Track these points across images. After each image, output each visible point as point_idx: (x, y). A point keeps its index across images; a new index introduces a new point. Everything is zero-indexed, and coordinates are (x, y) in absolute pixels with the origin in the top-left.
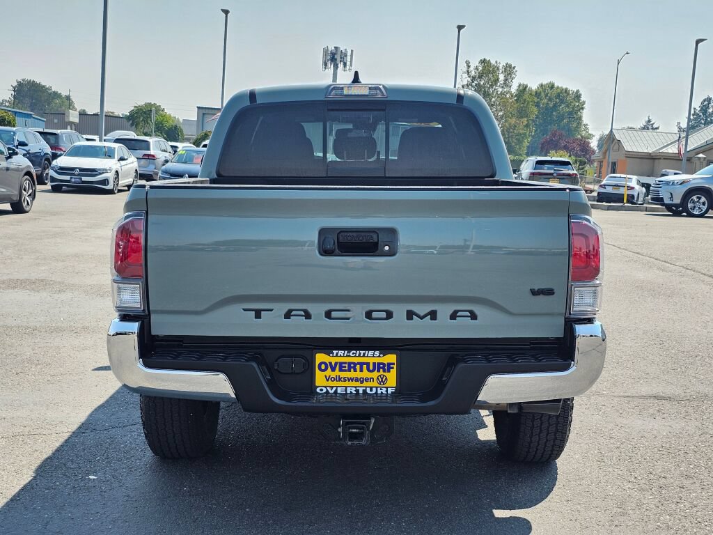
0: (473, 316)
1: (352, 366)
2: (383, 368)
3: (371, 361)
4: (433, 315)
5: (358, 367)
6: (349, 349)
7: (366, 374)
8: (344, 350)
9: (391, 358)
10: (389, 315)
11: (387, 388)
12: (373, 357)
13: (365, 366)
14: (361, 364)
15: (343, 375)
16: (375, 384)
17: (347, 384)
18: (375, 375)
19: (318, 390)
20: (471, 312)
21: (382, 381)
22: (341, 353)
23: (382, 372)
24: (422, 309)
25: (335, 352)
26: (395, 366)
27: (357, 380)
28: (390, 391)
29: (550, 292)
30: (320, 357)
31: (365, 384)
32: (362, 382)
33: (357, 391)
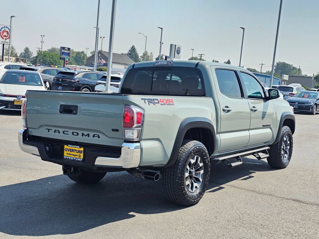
0: (99, 137)
1: (73, 150)
2: (80, 152)
3: (78, 149)
4: (88, 135)
5: (74, 151)
6: (72, 144)
7: (76, 154)
8: (71, 145)
9: (82, 149)
10: (78, 134)
11: (80, 159)
12: (77, 148)
13: (76, 151)
14: (75, 150)
15: (71, 153)
16: (78, 157)
17: (71, 156)
18: (78, 154)
19: (64, 157)
20: (98, 135)
21: (80, 157)
22: (70, 146)
23: (80, 154)
24: (86, 133)
25: (69, 145)
26: (83, 152)
27: (74, 155)
28: (81, 160)
29: (117, 130)
30: (66, 147)
31: (76, 157)
32: (75, 156)
33: (73, 159)
